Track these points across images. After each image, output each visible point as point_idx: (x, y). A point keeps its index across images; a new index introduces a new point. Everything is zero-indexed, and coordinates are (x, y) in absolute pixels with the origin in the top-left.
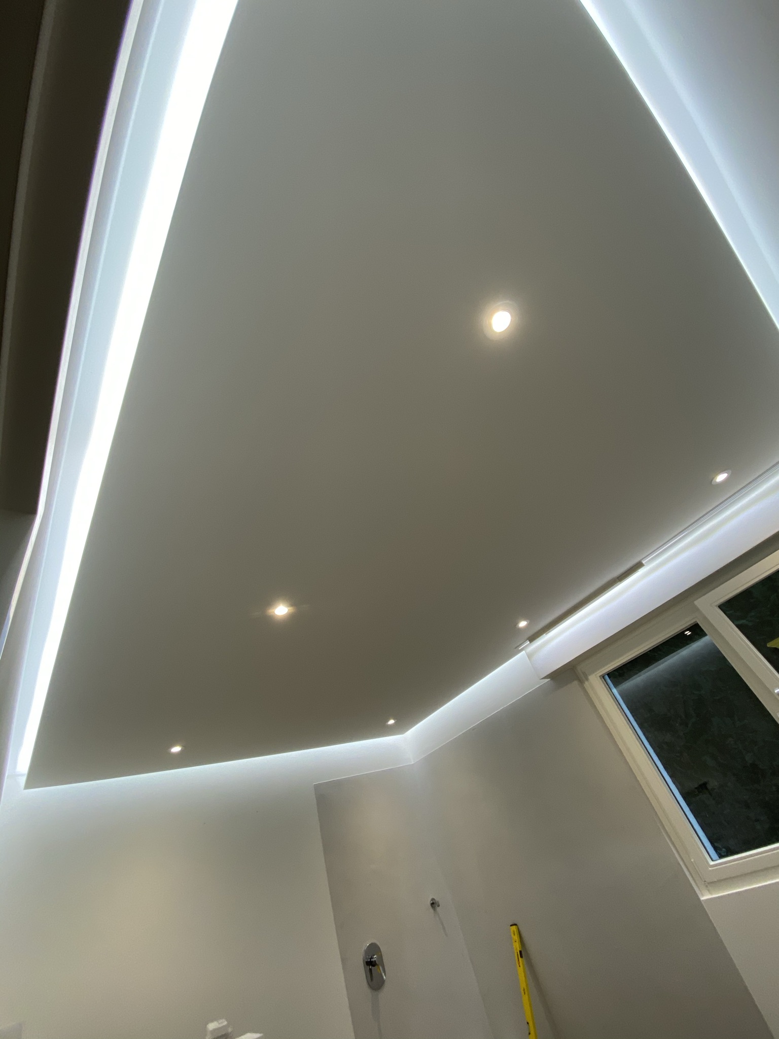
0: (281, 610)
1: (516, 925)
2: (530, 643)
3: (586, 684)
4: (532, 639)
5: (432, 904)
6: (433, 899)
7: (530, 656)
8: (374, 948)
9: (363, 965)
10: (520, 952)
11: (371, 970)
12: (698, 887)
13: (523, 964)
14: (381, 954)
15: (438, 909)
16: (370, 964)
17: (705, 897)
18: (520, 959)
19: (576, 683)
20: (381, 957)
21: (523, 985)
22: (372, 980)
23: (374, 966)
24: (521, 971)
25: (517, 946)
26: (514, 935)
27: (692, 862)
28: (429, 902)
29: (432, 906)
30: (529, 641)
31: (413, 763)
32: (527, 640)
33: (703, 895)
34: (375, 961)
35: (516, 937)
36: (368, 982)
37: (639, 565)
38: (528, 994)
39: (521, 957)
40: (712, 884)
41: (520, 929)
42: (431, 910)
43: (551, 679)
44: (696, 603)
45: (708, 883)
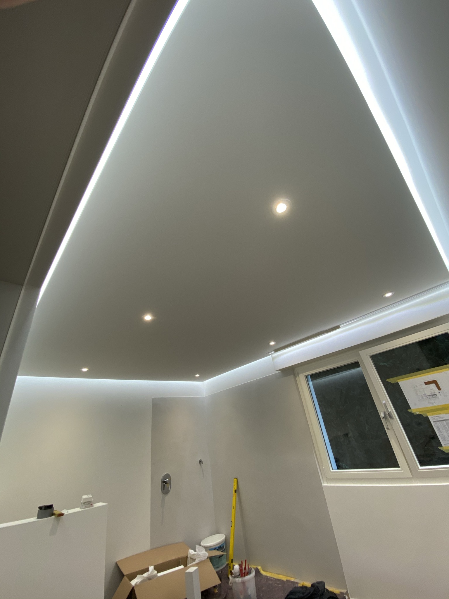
0: (148, 318)
1: (237, 478)
2: (275, 352)
3: (297, 378)
4: (276, 351)
5: (200, 462)
6: (200, 460)
7: (273, 358)
8: (168, 476)
9: (161, 482)
10: (236, 490)
11: (164, 485)
12: (323, 480)
13: (236, 496)
14: (171, 479)
15: (202, 464)
16: (164, 482)
17: (325, 484)
18: (235, 493)
19: (292, 376)
20: (170, 481)
21: (234, 504)
22: (164, 489)
23: (166, 483)
24: (234, 499)
25: (235, 487)
26: (235, 482)
27: (323, 468)
28: (199, 460)
29: (199, 463)
30: (275, 351)
31: (205, 396)
32: (273, 351)
33: (324, 484)
34: (167, 482)
35: (235, 484)
36: (162, 490)
37: (338, 327)
38: (235, 509)
39: (236, 492)
40: (329, 480)
41: (238, 481)
42: (199, 464)
43: (281, 372)
44: (360, 352)
45: (328, 479)
